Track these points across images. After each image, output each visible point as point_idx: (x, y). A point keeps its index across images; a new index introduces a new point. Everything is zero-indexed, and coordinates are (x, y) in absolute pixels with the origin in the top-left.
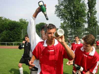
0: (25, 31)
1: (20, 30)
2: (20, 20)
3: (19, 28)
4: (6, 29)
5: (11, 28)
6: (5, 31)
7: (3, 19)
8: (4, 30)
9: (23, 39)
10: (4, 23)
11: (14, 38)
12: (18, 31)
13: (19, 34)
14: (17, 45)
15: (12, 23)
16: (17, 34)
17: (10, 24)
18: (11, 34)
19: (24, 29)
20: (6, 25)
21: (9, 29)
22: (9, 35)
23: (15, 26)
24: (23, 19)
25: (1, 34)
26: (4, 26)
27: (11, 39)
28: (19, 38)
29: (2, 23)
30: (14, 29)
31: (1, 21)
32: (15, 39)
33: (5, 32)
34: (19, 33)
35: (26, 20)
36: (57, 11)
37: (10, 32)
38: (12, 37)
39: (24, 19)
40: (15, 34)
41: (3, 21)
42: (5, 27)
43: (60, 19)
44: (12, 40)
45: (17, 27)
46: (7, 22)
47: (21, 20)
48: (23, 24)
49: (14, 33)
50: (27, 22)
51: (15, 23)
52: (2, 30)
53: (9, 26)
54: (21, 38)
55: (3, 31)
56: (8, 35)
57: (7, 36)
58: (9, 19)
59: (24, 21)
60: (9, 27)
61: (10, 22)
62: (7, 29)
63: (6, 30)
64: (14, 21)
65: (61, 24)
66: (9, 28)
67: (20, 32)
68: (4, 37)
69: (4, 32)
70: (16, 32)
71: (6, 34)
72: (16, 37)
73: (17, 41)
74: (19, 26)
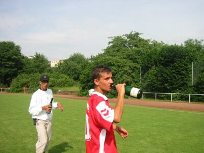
0: (200, 67)
1: (186, 65)
3: (185, 59)
4: (156, 63)
5: (167, 62)
6: (154, 68)
8: (152, 65)
9: (194, 86)
10: (152, 52)
11: (174, 84)
12: (181, 67)
13: (184, 75)
14: (179, 100)
15: (169, 49)
16: (181, 74)
17: (164, 52)
18: (168, 75)
19: (196, 62)
20: (155, 54)
21: (162, 64)
22: (162, 76)
23: (174, 56)
24: (194, 40)
25: (146, 74)
26: (151, 58)
27: (166, 85)
28: (184, 84)
29: (147, 52)
30: (173, 62)
31: (147, 49)
32: (175, 86)
33: (153, 70)
34: (184, 72)
35: (200, 42)
37: (165, 70)
38: (168, 82)
39: (196, 40)
40: (174, 74)
41: (150, 48)
42: (153, 59)
44: (168, 88)
45: (179, 57)
46: (158, 49)
47: (189, 43)
49: (173, 71)
50: (202, 45)
51: (174, 48)
52: (147, 66)
53: (162, 56)
54: (189, 84)
55: (150, 68)
56: (160, 75)
57: (157, 79)
58: (163, 43)
59: (195, 43)
60: (162, 59)
61: (163, 49)
62: (158, 64)
63: (156, 66)
64: (172, 46)
66: (163, 62)
67: (188, 70)
68: (152, 81)
69: (151, 71)
70: (177, 68)
71: (156, 75)
72: (178, 80)
73: (180, 89)
74: (185, 56)
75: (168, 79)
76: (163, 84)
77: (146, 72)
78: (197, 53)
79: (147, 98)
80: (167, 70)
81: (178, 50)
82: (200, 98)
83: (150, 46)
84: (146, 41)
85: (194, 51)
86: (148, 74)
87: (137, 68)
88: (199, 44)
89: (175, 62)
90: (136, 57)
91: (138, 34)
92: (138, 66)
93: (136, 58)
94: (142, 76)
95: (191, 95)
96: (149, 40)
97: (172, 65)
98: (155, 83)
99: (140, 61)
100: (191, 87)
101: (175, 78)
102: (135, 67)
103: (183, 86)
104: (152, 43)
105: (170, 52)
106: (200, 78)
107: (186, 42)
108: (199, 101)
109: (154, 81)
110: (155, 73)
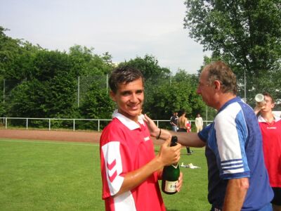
0: (88, 83)
1: (71, 80)
3: (69, 71)
4: (28, 76)
5: (45, 73)
6: (24, 81)
8: (23, 78)
9: (80, 108)
10: (22, 58)
11: (54, 105)
12: (64, 82)
13: (67, 93)
14: (60, 127)
16: (63, 92)
17: (40, 60)
18: (43, 91)
19: (83, 76)
20: (28, 62)
21: (37, 77)
22: (36, 93)
23: (55, 67)
24: (82, 47)
25: (13, 90)
26: (21, 67)
27: (43, 106)
28: (68, 106)
29: (15, 58)
30: (52, 74)
32: (54, 108)
33: (24, 85)
34: (67, 89)
35: (89, 51)
37: (40, 85)
38: (44, 103)
39: (85, 48)
40: (54, 92)
41: (20, 51)
42: (23, 69)
44: (45, 110)
45: (60, 69)
46: (33, 55)
47: (75, 50)
48: (80, 59)
49: (53, 87)
50: (93, 55)
51: (55, 55)
52: (15, 78)
53: (37, 65)
54: (74, 106)
55: (19, 81)
56: (33, 93)
57: (29, 98)
59: (83, 52)
60: (38, 69)
61: (39, 55)
62: (31, 76)
63: (29, 79)
64: (52, 52)
66: (38, 74)
67: (73, 87)
68: (22, 101)
69: (20, 86)
70: (58, 84)
71: (27, 93)
72: (59, 100)
73: (62, 113)
74: (69, 67)
75: (45, 99)
76: (38, 105)
77: (13, 87)
78: (85, 64)
79: (14, 125)
80: (45, 86)
81: (60, 58)
82: (87, 124)
84: (15, 41)
85: (82, 62)
86: (16, 90)
89: (56, 75)
91: (2, 29)
92: (1, 78)
94: (7, 92)
95: (76, 121)
96: (19, 41)
97: (51, 79)
98: (26, 104)
99: (4, 70)
100: (76, 110)
101: (55, 97)
103: (66, 108)
104: (23, 46)
105: (49, 60)
106: (88, 98)
107: (72, 49)
108: (86, 128)
109: (25, 101)
110: (26, 89)
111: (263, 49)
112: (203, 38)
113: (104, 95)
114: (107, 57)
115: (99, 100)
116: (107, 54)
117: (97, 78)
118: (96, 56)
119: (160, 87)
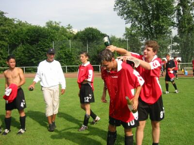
0: (59, 45)
1: (49, 44)
2: (47, 23)
4: (23, 42)
5: (33, 40)
6: (21, 45)
7: (15, 23)
8: (19, 43)
10: (18, 31)
12: (44, 45)
15: (34, 30)
16: (45, 51)
17: (30, 32)
18: (33, 51)
19: (56, 41)
20: (22, 33)
21: (28, 43)
22: (29, 52)
23: (39, 36)
25: (14, 51)
26: (18, 37)
27: (33, 60)
29: (14, 32)
30: (37, 41)
31: (13, 28)
33: (20, 48)
34: (47, 49)
35: (58, 24)
36: (117, 5)
37: (31, 47)
38: (33, 57)
40: (39, 51)
41: (16, 27)
42: (20, 38)
43: (125, 19)
44: (35, 62)
45: (42, 37)
46: (24, 29)
47: (49, 24)
48: (54, 31)
49: (38, 48)
50: (60, 26)
51: (38, 30)
52: (15, 44)
53: (28, 36)
55: (18, 46)
56: (27, 52)
57: (25, 55)
58: (27, 23)
59: (54, 25)
60: (28, 38)
61: (29, 29)
62: (25, 42)
63: (23, 44)
64: (36, 26)
65: (127, 29)
66: (29, 41)
68: (20, 57)
69: (19, 48)
70: (41, 46)
71: (23, 52)
72: (42, 56)
74: (47, 36)
75: (34, 55)
76: (30, 59)
77: (14, 49)
78: (57, 34)
80: (33, 48)
81: (41, 31)
83: (15, 26)
84: (11, 20)
85: (55, 33)
86: (16, 51)
87: (4, 46)
88: (58, 25)
89: (40, 41)
90: (3, 35)
91: (3, 13)
92: (6, 44)
93: (3, 37)
94: (10, 52)
96: (14, 20)
97: (37, 44)
98: (23, 59)
99: (7, 39)
101: (40, 54)
102: (2, 45)
105: (35, 32)
106: (59, 54)
109: (22, 57)
110: (22, 50)
111: (157, 23)
112: (125, 16)
113: (68, 52)
114: (70, 27)
115: (66, 55)
116: (69, 25)
117: (64, 42)
118: (62, 27)
119: (100, 46)
